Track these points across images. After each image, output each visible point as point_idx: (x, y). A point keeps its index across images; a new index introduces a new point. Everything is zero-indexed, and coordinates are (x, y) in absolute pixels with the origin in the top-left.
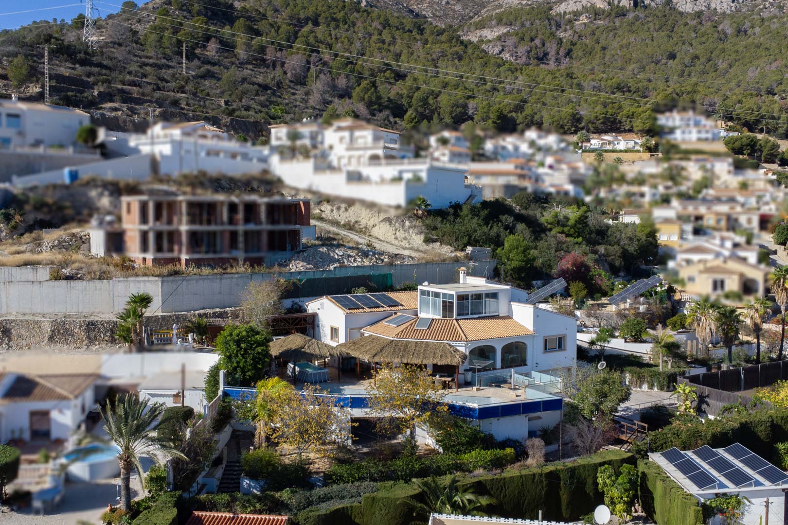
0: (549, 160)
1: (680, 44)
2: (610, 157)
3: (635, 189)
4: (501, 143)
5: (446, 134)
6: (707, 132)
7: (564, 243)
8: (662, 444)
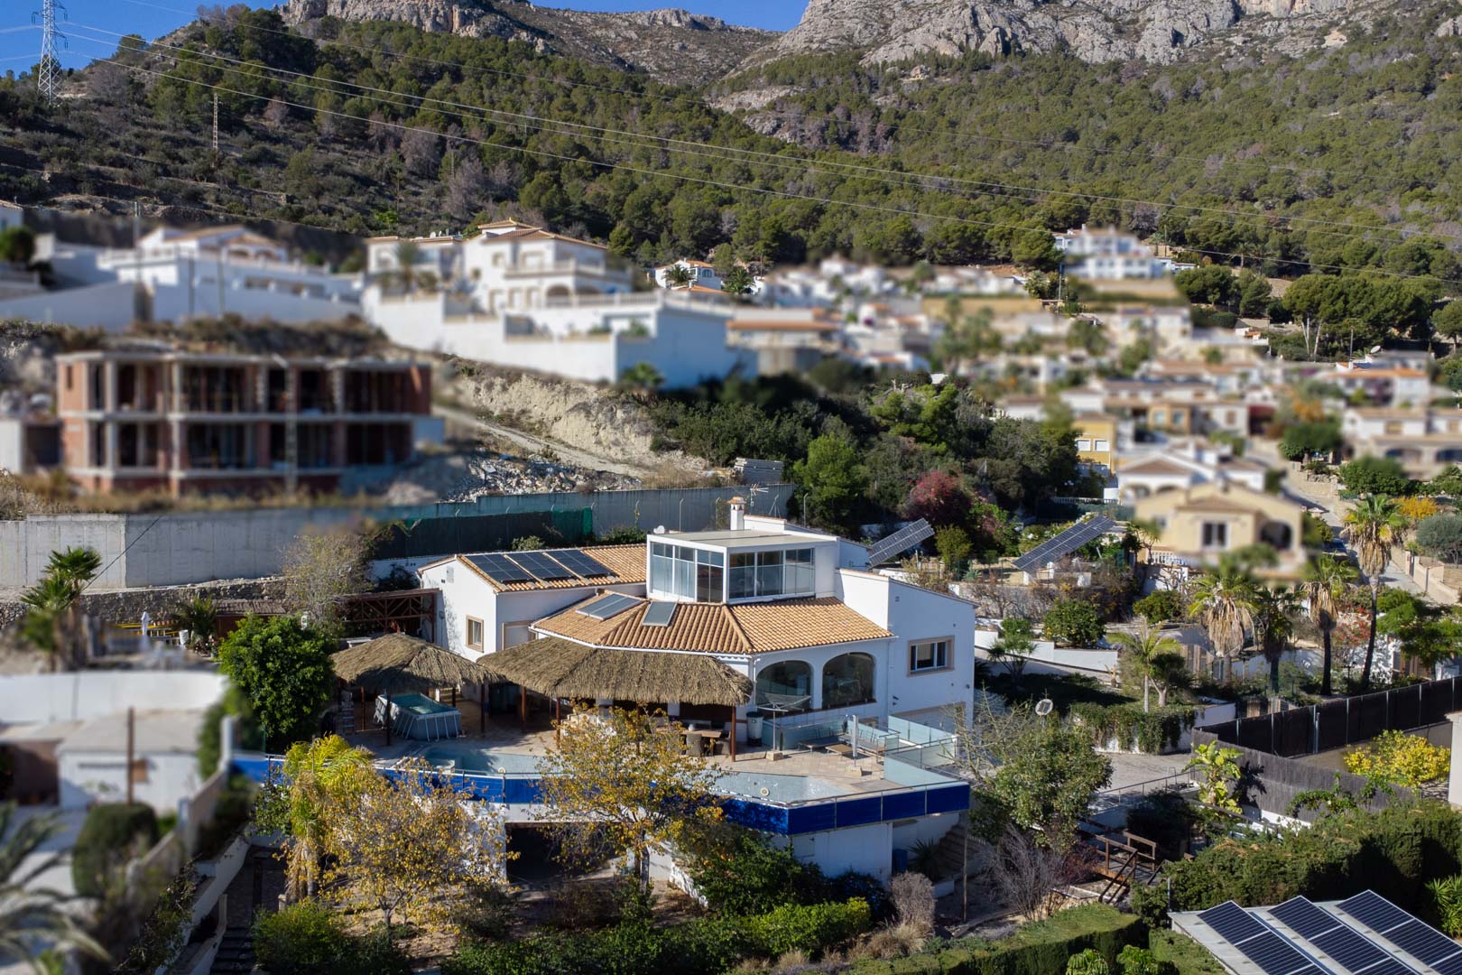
0: (866, 311)
1: (1085, 115)
2: (972, 307)
3: (1023, 360)
4: (781, 281)
5: (684, 264)
6: (1142, 263)
7: (913, 454)
8: (1200, 892)
